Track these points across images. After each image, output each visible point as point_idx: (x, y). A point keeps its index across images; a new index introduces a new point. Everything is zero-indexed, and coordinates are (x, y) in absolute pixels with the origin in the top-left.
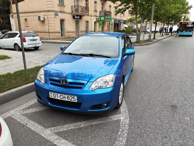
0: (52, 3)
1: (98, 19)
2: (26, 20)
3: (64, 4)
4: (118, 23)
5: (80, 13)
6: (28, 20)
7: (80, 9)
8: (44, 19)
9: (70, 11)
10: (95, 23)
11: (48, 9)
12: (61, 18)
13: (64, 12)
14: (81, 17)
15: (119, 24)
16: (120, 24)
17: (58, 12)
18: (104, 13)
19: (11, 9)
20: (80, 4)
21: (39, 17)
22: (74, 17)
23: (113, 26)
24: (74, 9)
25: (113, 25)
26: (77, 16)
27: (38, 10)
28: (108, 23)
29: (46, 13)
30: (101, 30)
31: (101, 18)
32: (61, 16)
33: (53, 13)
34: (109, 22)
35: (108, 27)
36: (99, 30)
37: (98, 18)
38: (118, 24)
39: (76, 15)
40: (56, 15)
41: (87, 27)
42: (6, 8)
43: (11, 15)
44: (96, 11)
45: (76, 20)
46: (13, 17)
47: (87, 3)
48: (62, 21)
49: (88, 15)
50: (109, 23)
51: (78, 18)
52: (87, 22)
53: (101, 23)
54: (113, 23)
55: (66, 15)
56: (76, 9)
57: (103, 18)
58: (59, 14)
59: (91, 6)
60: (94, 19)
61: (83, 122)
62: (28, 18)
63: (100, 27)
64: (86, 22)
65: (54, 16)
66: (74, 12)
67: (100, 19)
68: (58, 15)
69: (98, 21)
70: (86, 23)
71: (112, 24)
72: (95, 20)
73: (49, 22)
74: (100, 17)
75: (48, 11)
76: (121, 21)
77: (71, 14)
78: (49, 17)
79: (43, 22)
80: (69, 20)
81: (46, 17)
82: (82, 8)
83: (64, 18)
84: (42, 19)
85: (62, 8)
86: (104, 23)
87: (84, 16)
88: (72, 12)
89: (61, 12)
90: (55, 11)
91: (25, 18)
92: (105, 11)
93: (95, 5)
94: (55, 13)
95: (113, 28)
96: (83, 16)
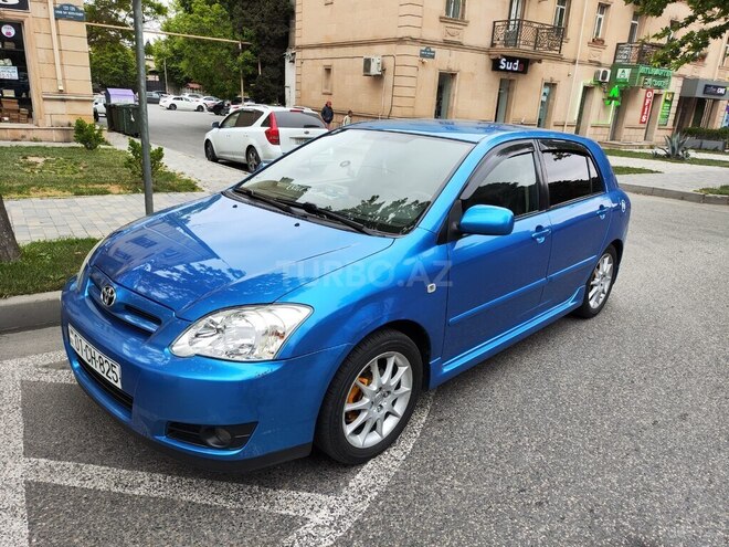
0: (417, 10)
1: (604, 78)
2: (328, 70)
3: (463, 15)
4: (699, 94)
5: (525, 47)
6: (334, 72)
7: (527, 34)
8: (384, 70)
9: (485, 42)
10: (587, 90)
11: (402, 33)
12: (444, 68)
13: (459, 45)
14: (525, 64)
15: (708, 104)
16: (716, 101)
17: (434, 43)
18: (634, 52)
19: (291, 34)
20: (531, 15)
21: (368, 62)
22: (495, 65)
23: (673, 110)
24: (501, 32)
25: (675, 104)
26: (510, 59)
27: (368, 36)
28: (650, 95)
29: (393, 46)
30: (610, 121)
31: (620, 70)
32: (445, 59)
33: (416, 50)
34: (656, 91)
35: (649, 110)
36: (601, 122)
37: (602, 70)
38: (701, 102)
39: (505, 57)
40: (427, 55)
41: (546, 107)
42: (279, 31)
43: (289, 53)
44: (597, 42)
45: (505, 76)
46: (293, 61)
47: (562, 10)
48: (445, 80)
49: (559, 59)
50: (657, 96)
51: (512, 71)
52: (551, 85)
53: (615, 92)
54: (676, 97)
55: (467, 55)
56: (507, 35)
57: (628, 71)
58: (440, 53)
59: (580, 24)
60: (585, 76)
61: (159, 476)
62: (336, 64)
63: (605, 107)
64: (546, 84)
65: (415, 61)
66: (500, 46)
67: (614, 74)
68: (433, 57)
69: (601, 83)
70: (547, 90)
71: (670, 102)
72: (589, 81)
73: (398, 81)
74: (615, 67)
75: (401, 41)
76: (717, 87)
77: (487, 52)
78: (400, 61)
79: (378, 78)
80: (473, 74)
81: (389, 63)
82: (537, 29)
83: (454, 67)
84: (375, 70)
85: (453, 29)
86: (627, 94)
87: (540, 61)
88: (493, 45)
89: (447, 44)
90: (424, 42)
91: (327, 62)
92: (643, 43)
93: (601, 16)
94: (424, 48)
95: (672, 117)
96: (534, 61)
